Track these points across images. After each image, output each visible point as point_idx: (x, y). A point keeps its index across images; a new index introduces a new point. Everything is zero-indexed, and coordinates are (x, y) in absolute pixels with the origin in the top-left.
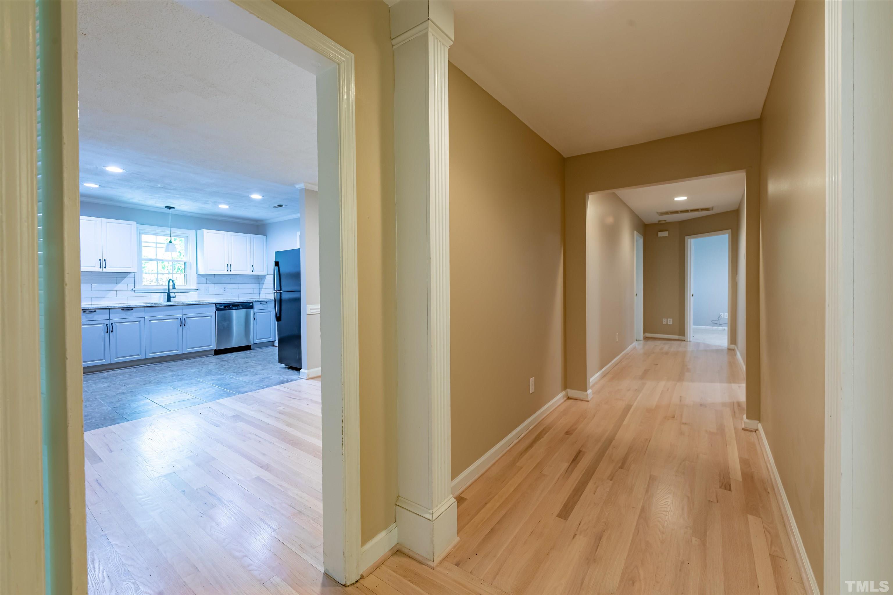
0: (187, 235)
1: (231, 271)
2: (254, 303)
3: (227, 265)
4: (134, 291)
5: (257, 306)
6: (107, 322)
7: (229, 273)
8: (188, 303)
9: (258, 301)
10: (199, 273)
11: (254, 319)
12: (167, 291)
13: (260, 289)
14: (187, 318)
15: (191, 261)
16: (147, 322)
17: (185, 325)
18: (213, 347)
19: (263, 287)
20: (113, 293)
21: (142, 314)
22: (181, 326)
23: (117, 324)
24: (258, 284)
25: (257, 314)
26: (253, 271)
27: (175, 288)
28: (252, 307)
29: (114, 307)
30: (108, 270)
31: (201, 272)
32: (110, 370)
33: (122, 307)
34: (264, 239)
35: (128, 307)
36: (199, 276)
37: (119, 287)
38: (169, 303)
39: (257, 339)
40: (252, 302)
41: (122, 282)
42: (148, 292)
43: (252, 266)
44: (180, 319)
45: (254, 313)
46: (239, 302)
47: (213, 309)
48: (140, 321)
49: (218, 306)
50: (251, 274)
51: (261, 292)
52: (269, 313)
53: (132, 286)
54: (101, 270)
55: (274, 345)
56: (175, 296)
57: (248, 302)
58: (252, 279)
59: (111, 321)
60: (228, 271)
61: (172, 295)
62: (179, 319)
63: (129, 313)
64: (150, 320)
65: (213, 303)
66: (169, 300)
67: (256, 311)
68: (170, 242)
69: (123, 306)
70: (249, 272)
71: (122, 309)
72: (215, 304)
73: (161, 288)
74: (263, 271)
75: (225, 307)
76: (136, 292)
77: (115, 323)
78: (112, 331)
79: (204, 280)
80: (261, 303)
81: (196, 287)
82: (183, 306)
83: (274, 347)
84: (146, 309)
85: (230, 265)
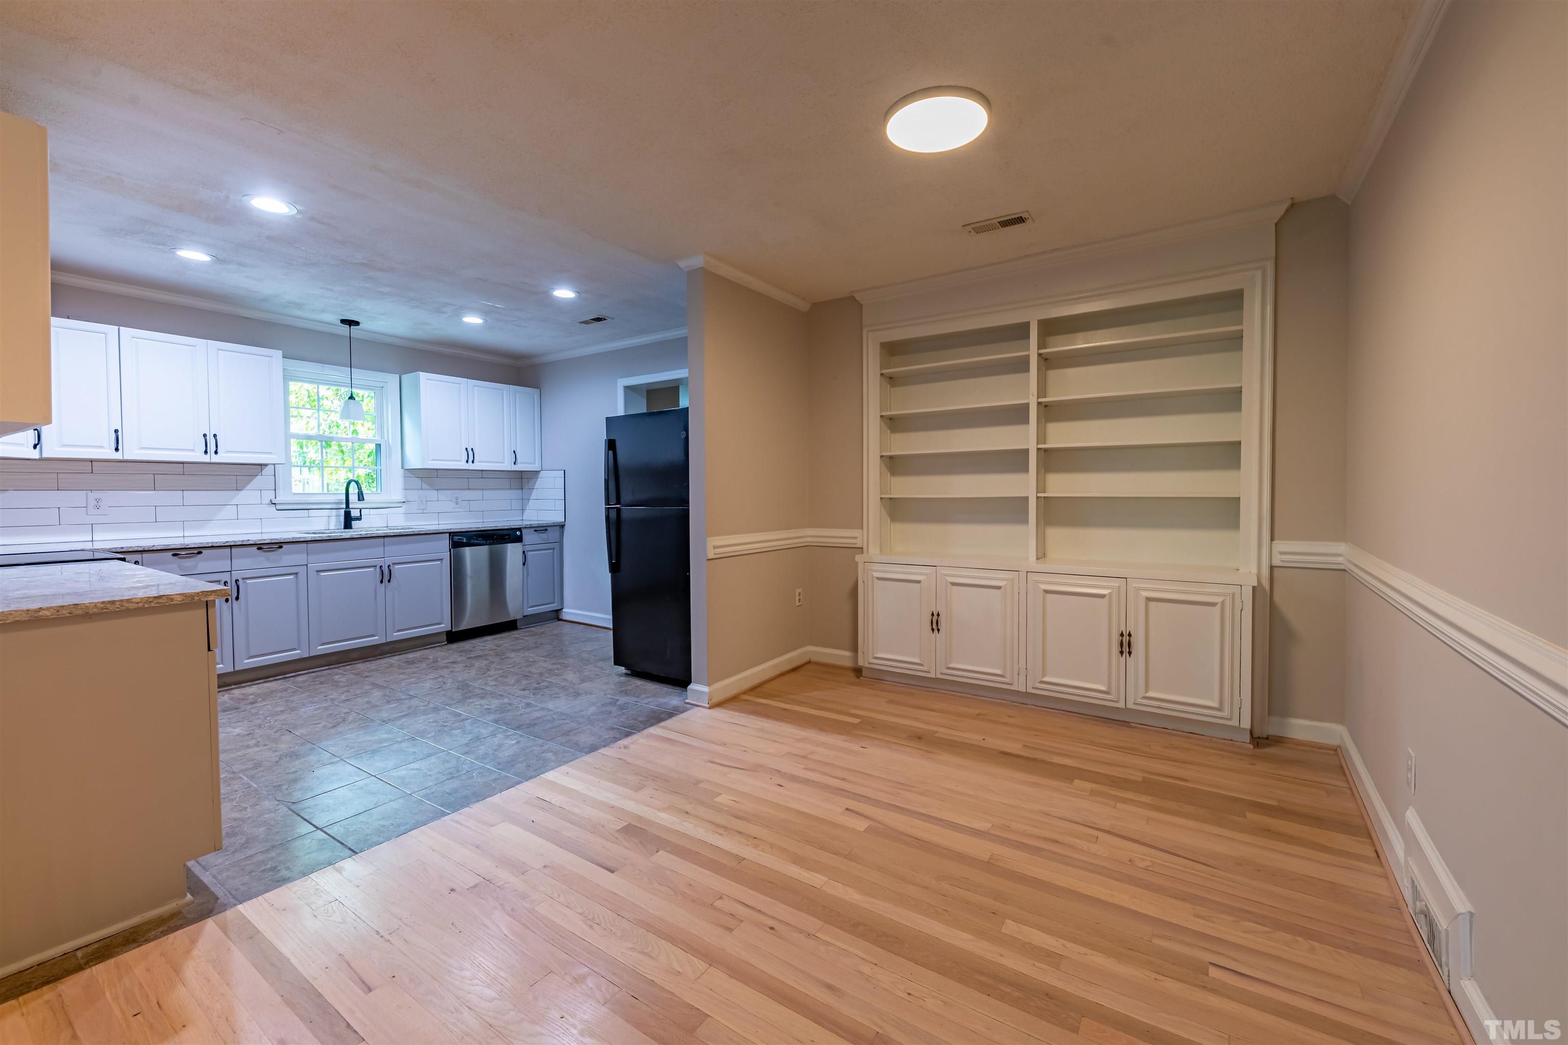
0: (383, 384)
1: (473, 462)
2: (523, 530)
3: (466, 449)
4: (274, 505)
5: (528, 537)
6: (225, 577)
7: (470, 466)
8: (397, 532)
9: (531, 527)
10: (407, 467)
11: (524, 564)
12: (344, 506)
13: (524, 501)
14: (393, 564)
15: (390, 442)
16: (312, 573)
17: (389, 581)
18: (445, 626)
19: (532, 498)
20: (230, 511)
21: (301, 558)
22: (382, 582)
23: (248, 581)
24: (521, 491)
25: (530, 553)
26: (515, 463)
27: (363, 500)
28: (519, 539)
29: (241, 543)
30: (222, 458)
31: (412, 464)
32: (233, 687)
33: (260, 543)
34: (536, 396)
35: (273, 542)
36: (407, 472)
37: (243, 496)
38: (348, 534)
39: (529, 606)
40: (520, 529)
41: (249, 487)
42: (304, 507)
43: (514, 452)
44: (381, 567)
45: (524, 552)
46: (495, 528)
47: (445, 543)
48: (297, 574)
49: (456, 538)
50: (512, 470)
51: (528, 508)
52: (551, 551)
53: (269, 495)
54: (206, 459)
55: (560, 618)
56: (361, 515)
57: (512, 529)
58: (512, 480)
59: (236, 575)
60: (467, 462)
61: (355, 513)
62: (378, 567)
63: (273, 555)
64: (317, 571)
65: (446, 531)
66: (348, 525)
67: (527, 548)
68: (351, 398)
69: (260, 540)
70: (508, 466)
71: (259, 546)
72: (450, 533)
73: (332, 499)
74: (534, 463)
75: (469, 538)
76: (279, 507)
77: (243, 579)
78: (237, 598)
79: (418, 481)
80: (535, 531)
81: (401, 498)
82: (386, 539)
83: (561, 622)
84: (310, 545)
85: (472, 449)
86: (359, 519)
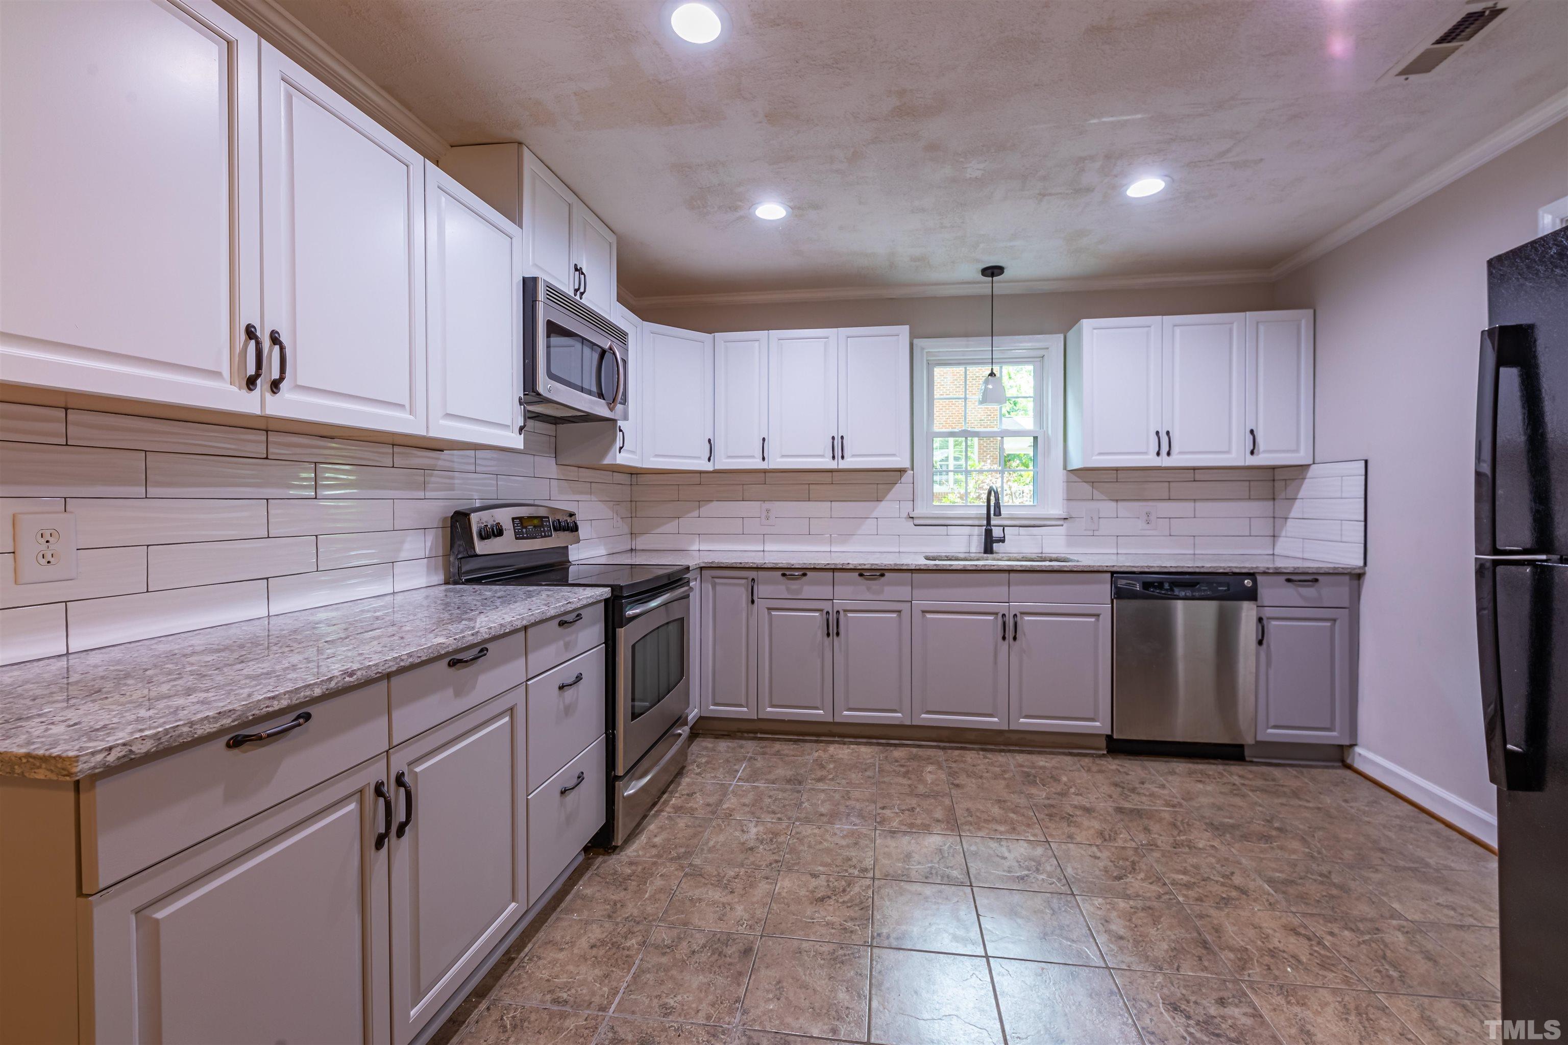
0: (1041, 353)
1: (1169, 454)
2: (1259, 578)
3: (1157, 433)
4: (911, 519)
5: (1269, 592)
6: (827, 606)
7: (1165, 461)
8: (1026, 566)
9: (1278, 573)
10: (1069, 468)
11: (1260, 643)
12: (985, 522)
13: (1277, 521)
14: (1022, 613)
15: (1050, 432)
16: (917, 614)
17: (1015, 638)
18: (1100, 726)
19: (1292, 515)
20: (868, 526)
21: (904, 592)
22: (1004, 638)
23: (850, 615)
24: (1271, 503)
25: (1274, 623)
26: (1252, 453)
27: (1000, 514)
28: (1251, 595)
30: (848, 463)
31: (1076, 463)
32: (836, 739)
33: (860, 567)
34: (1303, 322)
35: (873, 567)
36: (1070, 473)
38: (989, 562)
39: (1272, 723)
40: (1252, 575)
41: (889, 497)
42: (943, 523)
43: (1252, 432)
44: (1004, 615)
45: (1260, 620)
46: (1197, 570)
47: (1104, 589)
48: (899, 612)
49: (1122, 583)
50: (1247, 464)
51: (1283, 534)
52: (1328, 624)
53: (907, 507)
54: (833, 465)
55: (1349, 761)
56: (1004, 537)
57: (1235, 574)
58: (1247, 483)
59: (837, 605)
60: (1158, 454)
61: (997, 532)
62: (1000, 616)
63: (875, 585)
64: (924, 612)
65: (1105, 569)
66: (988, 549)
67: (1267, 612)
68: (992, 374)
69: (860, 565)
70: (1237, 457)
71: (861, 571)
72: (1113, 573)
73: (973, 512)
74: (1297, 450)
75: (1146, 585)
76: (917, 522)
77: (845, 611)
78: (838, 634)
79: (1087, 488)
80: (1288, 580)
81: (1061, 512)
82: (1012, 575)
83: (1348, 772)
84: (916, 576)
85: (1168, 433)
86: (1002, 540)
